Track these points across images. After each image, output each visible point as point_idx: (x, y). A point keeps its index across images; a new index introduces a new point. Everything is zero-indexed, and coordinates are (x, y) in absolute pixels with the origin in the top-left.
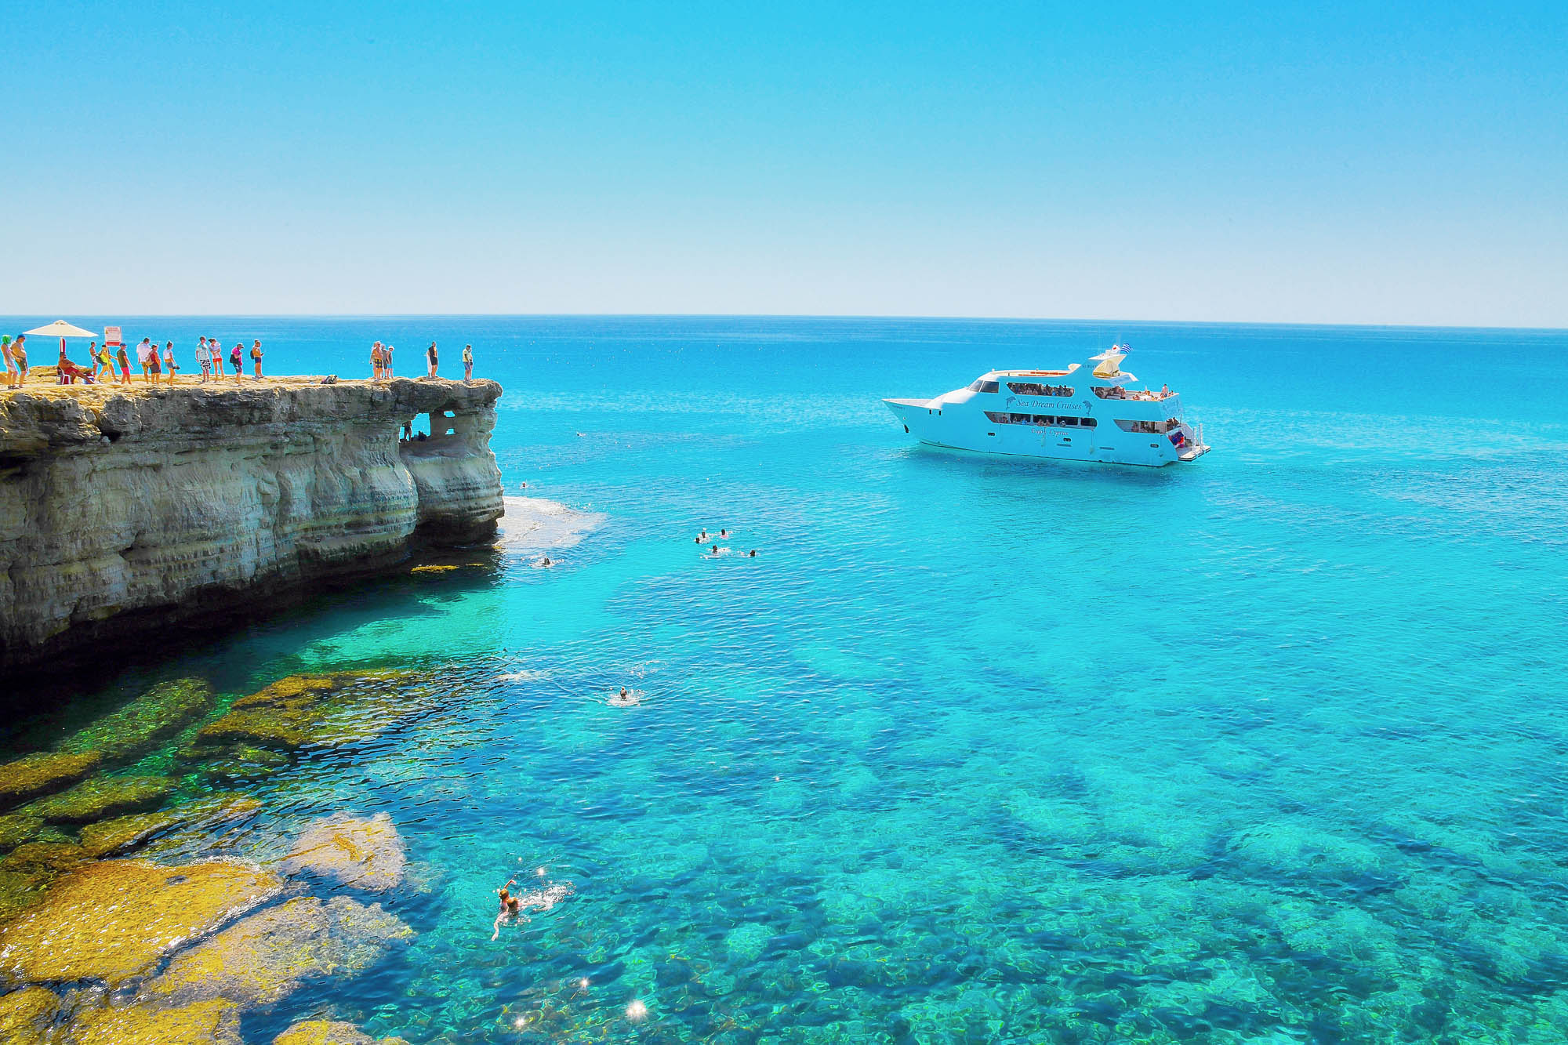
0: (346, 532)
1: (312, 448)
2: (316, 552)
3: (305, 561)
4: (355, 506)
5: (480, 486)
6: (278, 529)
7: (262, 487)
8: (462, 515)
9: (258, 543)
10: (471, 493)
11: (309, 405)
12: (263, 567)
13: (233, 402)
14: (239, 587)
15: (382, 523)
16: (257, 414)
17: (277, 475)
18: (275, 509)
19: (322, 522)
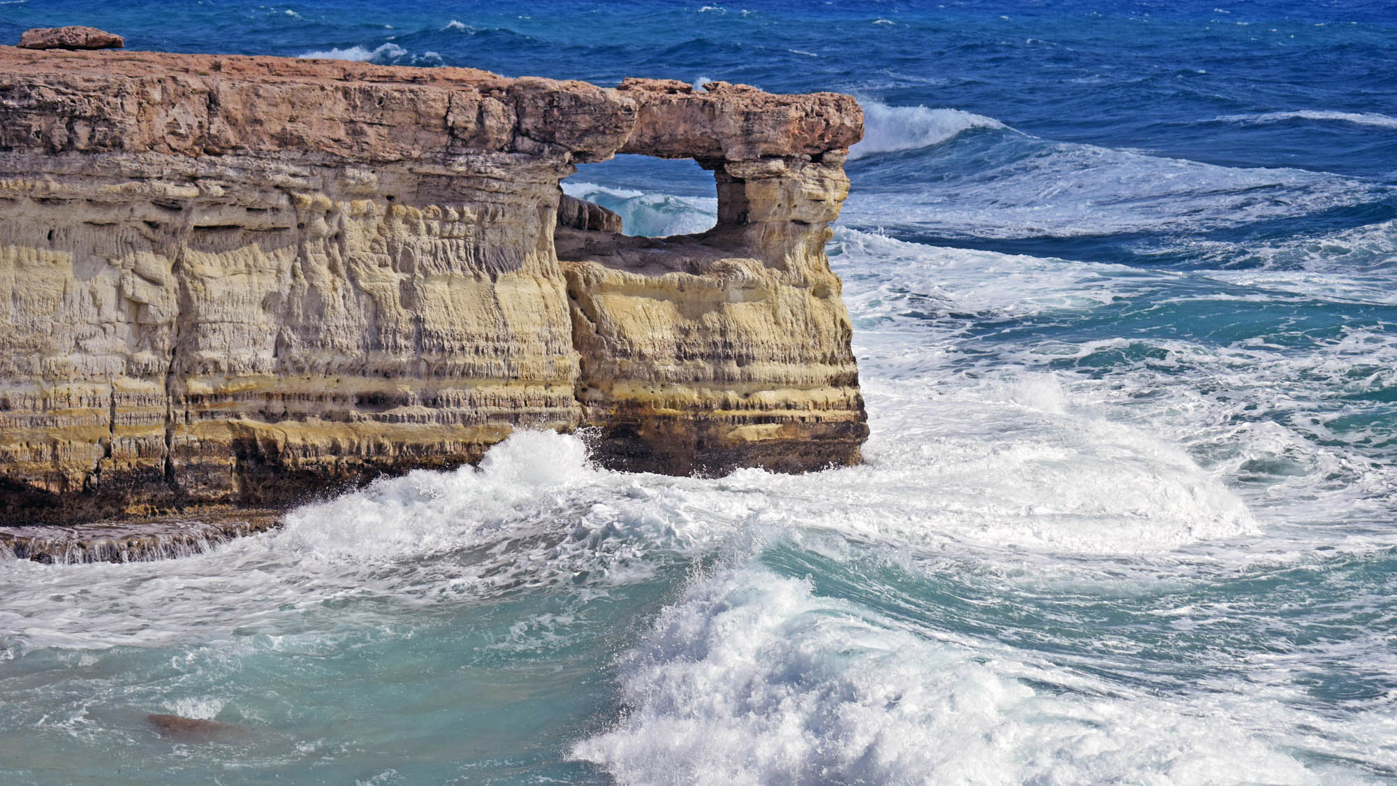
0: (354, 413)
1: (288, 219)
2: (271, 445)
3: (250, 463)
4: (379, 359)
5: (755, 352)
6: (175, 381)
7: (129, 291)
8: (702, 414)
9: (113, 404)
10: (733, 368)
11: (259, 122)
12: (122, 457)
13: (25, 103)
14: (54, 488)
15: (435, 401)
16: (82, 130)
17: (176, 267)
18: (166, 339)
19: (294, 383)
